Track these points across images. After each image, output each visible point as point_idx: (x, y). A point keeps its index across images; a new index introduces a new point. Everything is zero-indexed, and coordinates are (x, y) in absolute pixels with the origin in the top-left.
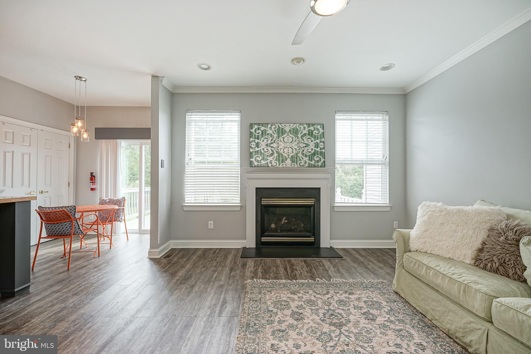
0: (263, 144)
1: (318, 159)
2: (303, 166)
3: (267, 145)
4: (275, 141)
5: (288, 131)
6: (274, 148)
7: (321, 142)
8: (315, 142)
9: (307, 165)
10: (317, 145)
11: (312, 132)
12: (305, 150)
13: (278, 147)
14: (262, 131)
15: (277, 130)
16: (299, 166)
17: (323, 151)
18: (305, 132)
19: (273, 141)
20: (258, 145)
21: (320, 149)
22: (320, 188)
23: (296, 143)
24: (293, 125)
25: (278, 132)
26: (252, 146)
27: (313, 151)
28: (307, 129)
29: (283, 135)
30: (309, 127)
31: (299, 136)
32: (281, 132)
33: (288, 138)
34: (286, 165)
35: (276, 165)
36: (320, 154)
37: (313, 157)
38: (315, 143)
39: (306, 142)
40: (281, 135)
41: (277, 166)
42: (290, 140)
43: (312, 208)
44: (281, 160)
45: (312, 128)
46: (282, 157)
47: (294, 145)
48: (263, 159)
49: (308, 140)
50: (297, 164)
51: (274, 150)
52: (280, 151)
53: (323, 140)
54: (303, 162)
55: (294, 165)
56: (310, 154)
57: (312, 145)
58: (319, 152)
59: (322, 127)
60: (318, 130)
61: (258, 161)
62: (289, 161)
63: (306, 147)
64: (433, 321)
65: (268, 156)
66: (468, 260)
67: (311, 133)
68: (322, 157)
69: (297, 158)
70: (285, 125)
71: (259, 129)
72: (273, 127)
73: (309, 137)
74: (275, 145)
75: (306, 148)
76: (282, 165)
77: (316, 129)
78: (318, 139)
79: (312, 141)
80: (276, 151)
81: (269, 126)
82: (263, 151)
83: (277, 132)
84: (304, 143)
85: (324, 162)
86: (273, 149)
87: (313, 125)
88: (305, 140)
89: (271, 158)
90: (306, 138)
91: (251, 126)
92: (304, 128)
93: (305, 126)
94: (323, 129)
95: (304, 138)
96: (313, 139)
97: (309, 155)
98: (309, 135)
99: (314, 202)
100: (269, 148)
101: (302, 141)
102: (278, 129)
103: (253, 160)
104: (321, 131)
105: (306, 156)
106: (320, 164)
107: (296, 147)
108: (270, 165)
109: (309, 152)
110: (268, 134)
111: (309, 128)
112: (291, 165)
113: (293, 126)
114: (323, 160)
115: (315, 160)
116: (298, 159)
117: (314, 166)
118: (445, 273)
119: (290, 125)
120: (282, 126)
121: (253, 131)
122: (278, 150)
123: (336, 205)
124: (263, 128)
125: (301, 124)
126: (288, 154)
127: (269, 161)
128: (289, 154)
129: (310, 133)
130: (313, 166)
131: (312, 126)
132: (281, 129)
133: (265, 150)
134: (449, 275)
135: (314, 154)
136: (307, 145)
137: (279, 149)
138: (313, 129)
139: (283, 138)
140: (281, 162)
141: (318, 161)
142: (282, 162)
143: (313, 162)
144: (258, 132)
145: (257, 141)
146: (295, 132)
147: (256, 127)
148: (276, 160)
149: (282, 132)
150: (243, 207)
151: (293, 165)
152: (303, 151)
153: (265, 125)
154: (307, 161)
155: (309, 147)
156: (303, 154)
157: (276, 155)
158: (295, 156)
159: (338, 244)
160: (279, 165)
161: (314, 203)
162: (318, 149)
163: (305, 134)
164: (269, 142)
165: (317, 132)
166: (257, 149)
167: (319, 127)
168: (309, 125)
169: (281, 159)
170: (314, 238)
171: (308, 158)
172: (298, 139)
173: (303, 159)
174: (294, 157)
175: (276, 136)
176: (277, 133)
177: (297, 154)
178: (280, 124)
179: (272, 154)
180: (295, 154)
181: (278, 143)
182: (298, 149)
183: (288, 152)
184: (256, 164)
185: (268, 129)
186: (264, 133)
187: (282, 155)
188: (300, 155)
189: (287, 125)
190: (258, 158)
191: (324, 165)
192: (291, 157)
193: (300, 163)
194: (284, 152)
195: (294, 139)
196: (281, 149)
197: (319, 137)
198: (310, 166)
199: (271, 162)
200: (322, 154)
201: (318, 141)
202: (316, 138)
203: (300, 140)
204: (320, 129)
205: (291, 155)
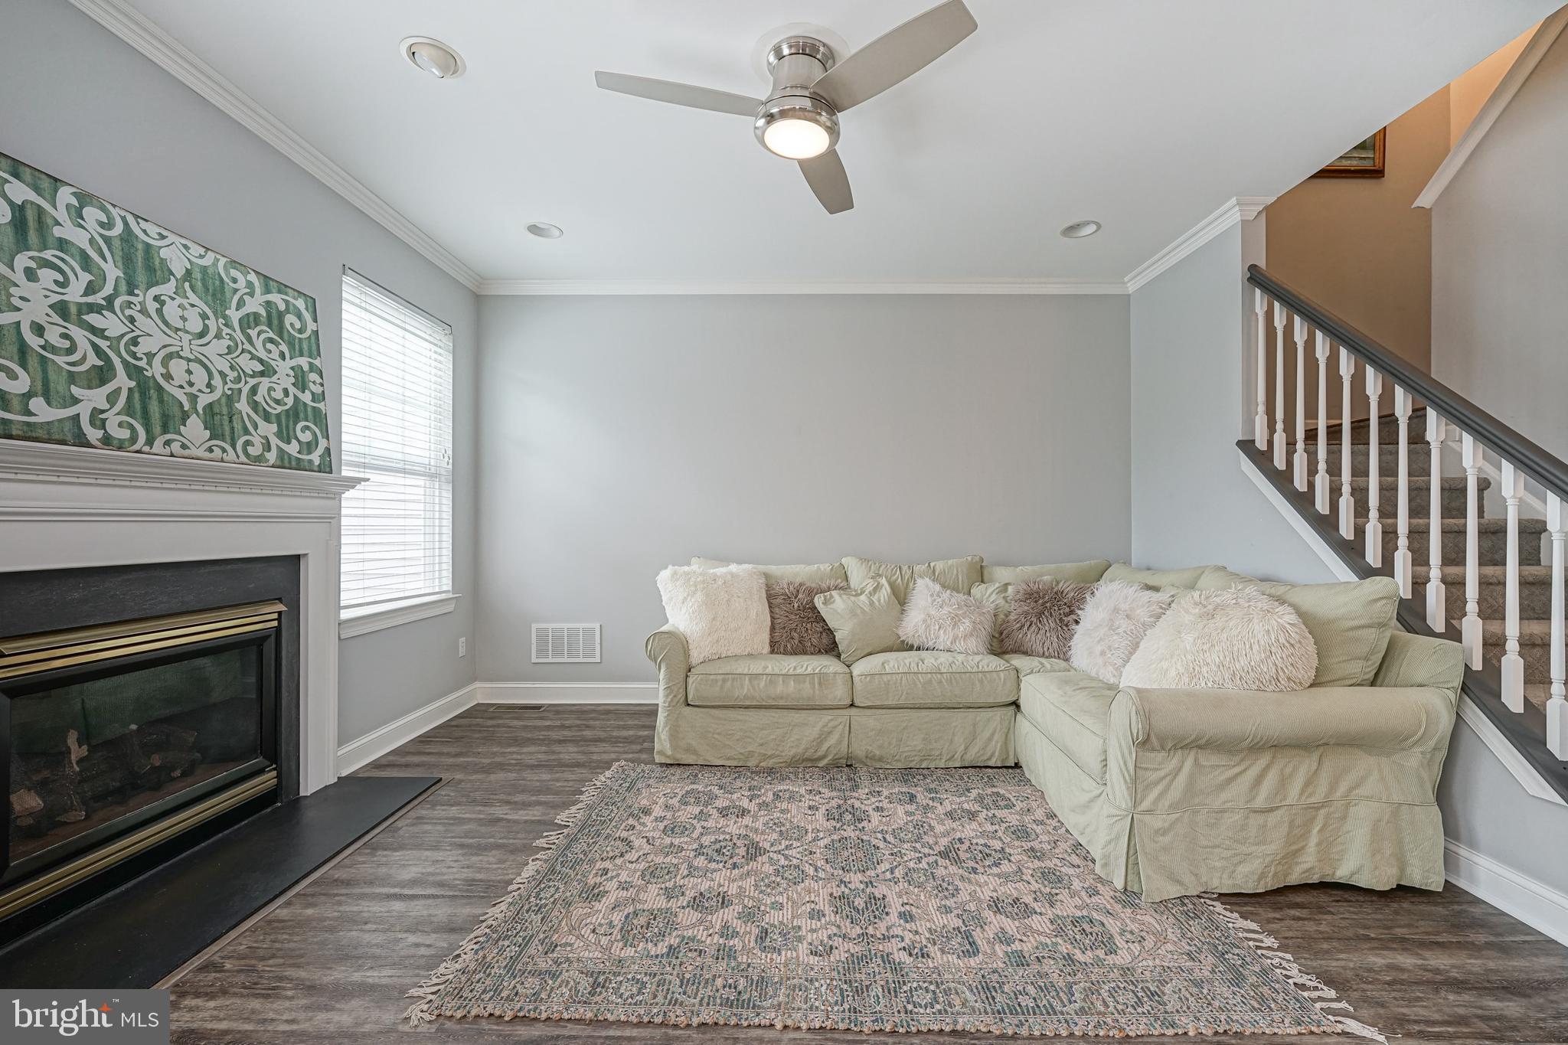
0: (31, 299)
1: (308, 436)
2: (259, 459)
3: (60, 311)
4: (110, 300)
5: (178, 270)
6: (107, 338)
7: (312, 368)
8: (293, 363)
9: (272, 457)
10: (301, 383)
11: (281, 316)
12: (262, 391)
13: (135, 342)
14: (19, 210)
15: (117, 243)
16: (243, 458)
17: (321, 406)
18: (254, 305)
19: (98, 298)
21: (313, 400)
22: (300, 556)
23: (222, 346)
24: (202, 251)
25: (127, 260)
27: (290, 402)
28: (260, 298)
29: (157, 284)
30: (268, 291)
32: (140, 262)
33: (182, 308)
34: (184, 446)
35: (134, 439)
36: (315, 417)
37: (291, 423)
38: (292, 368)
39: (262, 354)
40: (141, 277)
41: (136, 447)
42: (195, 325)
43: (271, 646)
44: (157, 415)
45: (276, 298)
46: (161, 401)
47: (216, 355)
48: (45, 392)
49: (269, 346)
50: (234, 446)
51: (108, 351)
52: (149, 363)
53: (317, 362)
54: (257, 440)
55: (224, 450)
56: (279, 409)
57: (284, 377)
58: (309, 409)
59: (310, 309)
60: (299, 316)
62: (195, 429)
63: (262, 374)
64: (762, 764)
65: (73, 379)
66: (767, 649)
67: (275, 322)
68: (321, 431)
69: (231, 421)
70: (163, 237)
72: (94, 213)
73: (271, 335)
74: (112, 324)
75: (265, 381)
76: (167, 443)
77: (291, 308)
78: (301, 355)
79: (282, 356)
80: (126, 364)
81: (67, 196)
82: (33, 341)
83: (119, 253)
84: (253, 357)
85: (328, 450)
86: (103, 344)
87: (282, 288)
88: (259, 343)
89: (96, 397)
90: (263, 336)
92: (251, 287)
93: (252, 277)
94: (315, 320)
95: (253, 333)
96: (284, 348)
97: (278, 416)
98: (270, 325)
99: (275, 616)
100: (78, 334)
101: (247, 346)
102: (121, 237)
104: (311, 324)
105: (267, 417)
106: (315, 457)
107: (223, 365)
108: (94, 435)
109: (278, 402)
110: (61, 244)
111: (269, 297)
112: (210, 450)
113: (201, 257)
114: (323, 443)
115: (299, 441)
116: (238, 426)
117: (299, 465)
118: (784, 672)
119: (186, 247)
120: (145, 232)
122: (134, 355)
124: (18, 191)
125: (234, 263)
126: (188, 389)
127: (83, 409)
128: (194, 390)
129: (275, 319)
130: (294, 463)
131: (280, 292)
132: (140, 246)
133: (53, 337)
134: (791, 672)
135: (295, 414)
136: (267, 371)
137: (140, 350)
138: (282, 307)
139: (156, 298)
140: (157, 429)
141: (310, 447)
142: (165, 430)
143: (293, 449)
146: (215, 293)
148: (128, 410)
149: (150, 269)
151: (217, 452)
152: (254, 390)
153: (39, 178)
154: (274, 441)
155: (274, 378)
156: (255, 405)
157: (122, 381)
158: (225, 411)
160: (150, 442)
161: (275, 623)
162: (306, 398)
163: (256, 318)
164: (74, 295)
165: (297, 324)
167: (300, 304)
168: (266, 279)
169: (154, 408)
170: (274, 773)
171: (274, 427)
172: (229, 331)
173: (256, 427)
174: (216, 410)
175: (112, 271)
176: (118, 258)
177: (230, 399)
178: (136, 217)
179: (101, 376)
180: (224, 400)
181: (132, 320)
182: (232, 375)
183: (191, 384)
185: (61, 216)
186: (30, 224)
187: (160, 389)
188: (243, 406)
189: (172, 238)
191: (328, 465)
192: (204, 409)
193: (247, 443)
194: (168, 377)
195: (212, 323)
196: (150, 356)
197: (305, 346)
198: (285, 462)
199: (97, 418)
200: (320, 418)
201: (303, 362)
202: (296, 348)
203: (239, 335)
204: (307, 316)
205: (203, 400)
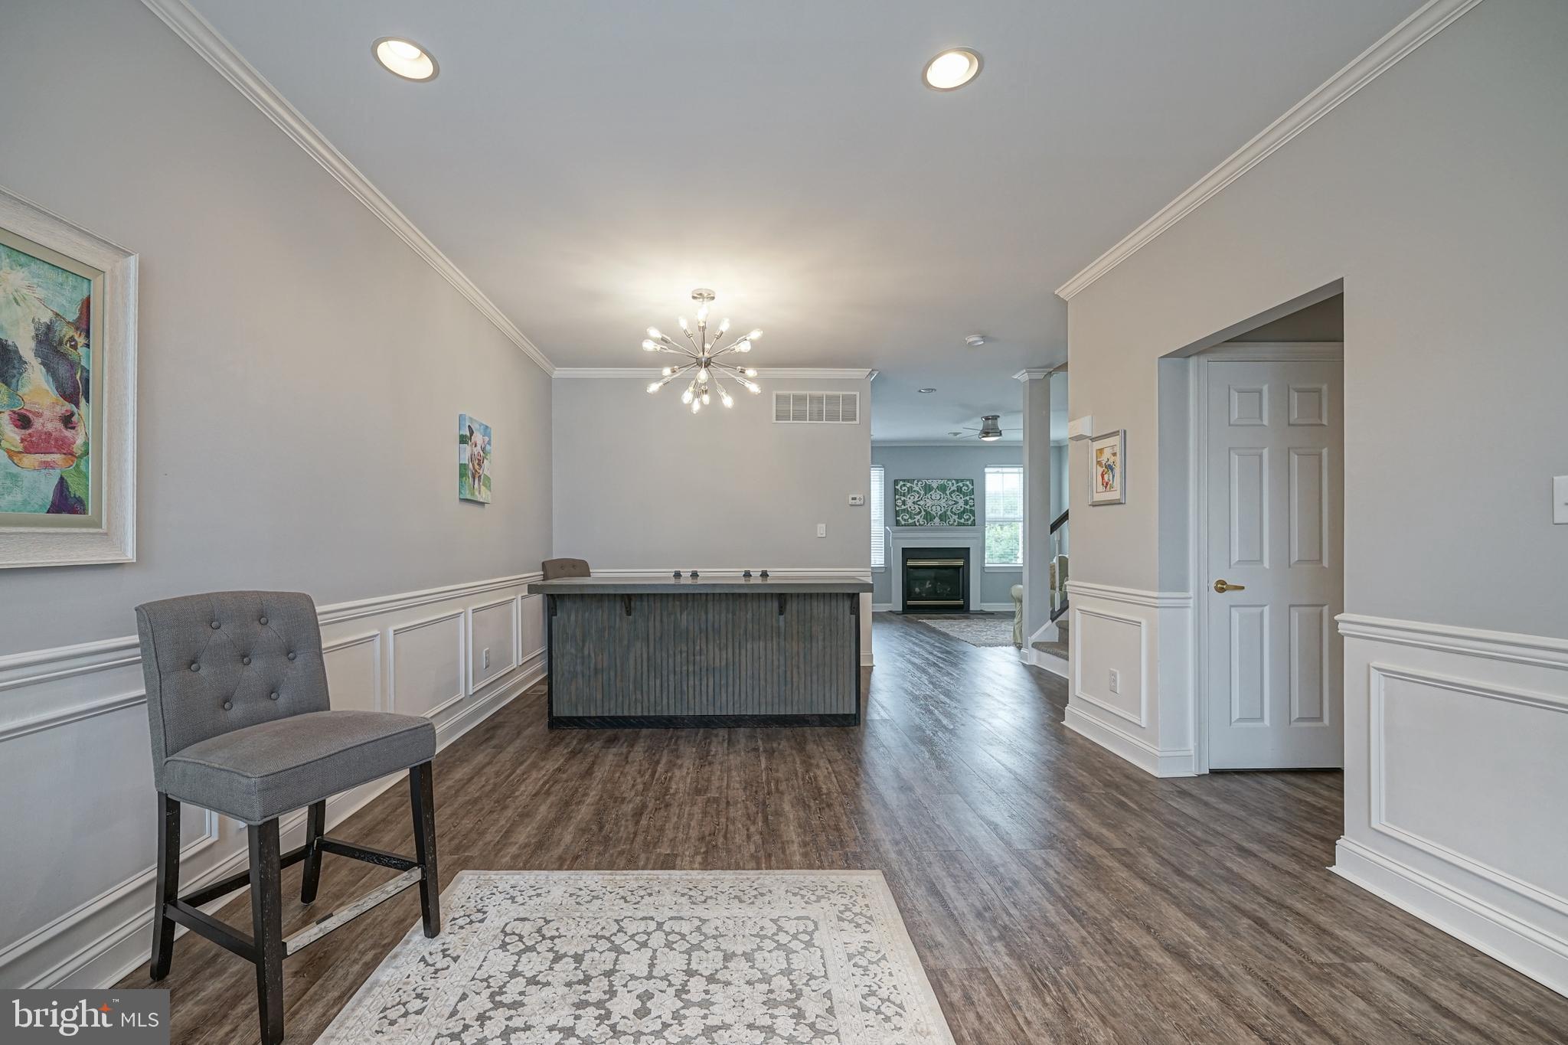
0: (909, 503)
1: (968, 517)
2: (952, 525)
3: (914, 503)
4: (922, 498)
5: (935, 487)
6: (921, 505)
7: (970, 499)
8: (964, 499)
9: (956, 524)
10: (966, 503)
11: (961, 488)
12: (954, 508)
13: (926, 505)
14: (908, 488)
15: (924, 487)
16: (948, 524)
17: (973, 508)
18: (954, 488)
19: (920, 498)
20: (904, 503)
21: (970, 507)
22: (969, 548)
23: (944, 500)
24: (941, 480)
25: (925, 489)
26: (898, 504)
27: (962, 509)
28: (955, 485)
29: (931, 491)
30: (957, 483)
31: (948, 492)
32: (928, 489)
33: (936, 495)
34: (934, 524)
36: (970, 512)
37: (962, 515)
38: (964, 501)
39: (955, 499)
40: (928, 491)
41: (925, 525)
42: (938, 497)
43: (961, 570)
45: (961, 484)
46: (930, 515)
47: (943, 502)
48: (911, 518)
49: (957, 496)
50: (946, 522)
52: (928, 508)
53: (972, 497)
54: (952, 520)
55: (943, 523)
56: (959, 511)
57: (961, 503)
58: (968, 510)
59: (971, 483)
60: (967, 486)
61: (905, 520)
62: (937, 520)
65: (915, 514)
68: (972, 515)
69: (945, 516)
70: (932, 481)
71: (904, 485)
72: (920, 483)
73: (958, 493)
74: (922, 503)
75: (955, 506)
77: (965, 484)
78: (967, 496)
79: (961, 498)
80: (924, 509)
81: (916, 482)
82: (909, 510)
84: (952, 500)
85: (974, 520)
86: (920, 507)
87: (962, 481)
88: (954, 497)
89: (918, 517)
90: (955, 495)
91: (896, 482)
92: (953, 484)
93: (954, 481)
94: (973, 485)
95: (953, 495)
96: (962, 496)
97: (958, 513)
98: (958, 491)
99: (963, 562)
100: (916, 506)
101: (951, 498)
102: (924, 485)
103: (900, 518)
104: (971, 487)
105: (955, 514)
106: (970, 522)
107: (944, 504)
108: (917, 524)
110: (915, 491)
113: (941, 482)
114: (972, 518)
115: (964, 519)
116: (947, 517)
117: (964, 525)
119: (937, 481)
120: (929, 482)
121: (898, 487)
122: (926, 507)
123: (987, 565)
124: (909, 485)
125: (948, 480)
127: (916, 520)
128: (937, 512)
129: (959, 490)
130: (962, 525)
132: (928, 485)
133: (912, 508)
135: (964, 512)
136: (956, 503)
139: (930, 495)
140: (929, 521)
141: (968, 520)
143: (962, 521)
144: (903, 488)
145: (903, 498)
146: (943, 488)
147: (901, 483)
148: (924, 518)
149: (930, 489)
150: (887, 569)
151: (941, 524)
152: (952, 508)
153: (911, 481)
154: (957, 520)
155: (958, 504)
156: (952, 512)
157: (923, 513)
158: (944, 514)
159: (988, 607)
160: (927, 524)
161: (962, 564)
162: (968, 507)
163: (954, 491)
164: (916, 499)
165: (966, 488)
166: (903, 507)
167: (968, 483)
168: (957, 481)
169: (929, 517)
170: (962, 600)
171: (957, 516)
172: (946, 496)
173: (952, 517)
174: (942, 515)
175: (922, 492)
177: (945, 512)
178: (927, 480)
179: (920, 513)
181: (926, 501)
182: (946, 506)
183: (936, 510)
184: (903, 523)
185: (915, 486)
186: (910, 490)
187: (930, 513)
188: (949, 513)
189: (934, 480)
190: (905, 517)
191: (973, 524)
192: (939, 515)
193: (949, 521)
194: (932, 510)
195: (942, 496)
197: (968, 494)
198: (960, 524)
199: (918, 521)
200: (973, 512)
201: (968, 498)
202: (965, 495)
203: (949, 497)
204: (970, 485)
205: (939, 513)
